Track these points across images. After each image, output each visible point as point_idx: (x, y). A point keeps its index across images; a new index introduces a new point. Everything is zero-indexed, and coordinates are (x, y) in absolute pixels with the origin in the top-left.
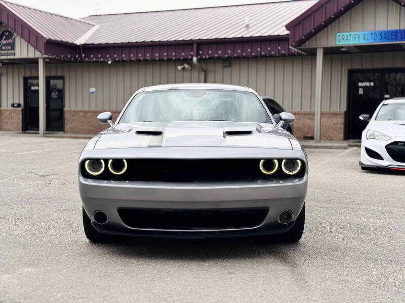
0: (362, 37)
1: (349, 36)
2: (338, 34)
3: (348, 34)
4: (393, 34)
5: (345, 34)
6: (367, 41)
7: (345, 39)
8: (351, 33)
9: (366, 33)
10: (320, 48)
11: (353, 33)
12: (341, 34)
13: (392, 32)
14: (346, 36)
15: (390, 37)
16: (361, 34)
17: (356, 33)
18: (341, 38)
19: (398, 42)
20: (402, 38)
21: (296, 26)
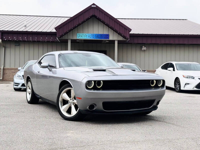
0: (88, 36)
1: (82, 35)
2: (77, 34)
3: (82, 34)
4: (101, 36)
5: (81, 34)
6: (90, 38)
7: (81, 36)
8: (83, 34)
9: (89, 34)
10: (70, 39)
11: (84, 34)
12: (79, 34)
13: (100, 35)
14: (81, 35)
15: (99, 37)
16: (88, 34)
17: (85, 34)
18: (79, 36)
19: (103, 39)
20: (104, 38)
21: (60, 28)
